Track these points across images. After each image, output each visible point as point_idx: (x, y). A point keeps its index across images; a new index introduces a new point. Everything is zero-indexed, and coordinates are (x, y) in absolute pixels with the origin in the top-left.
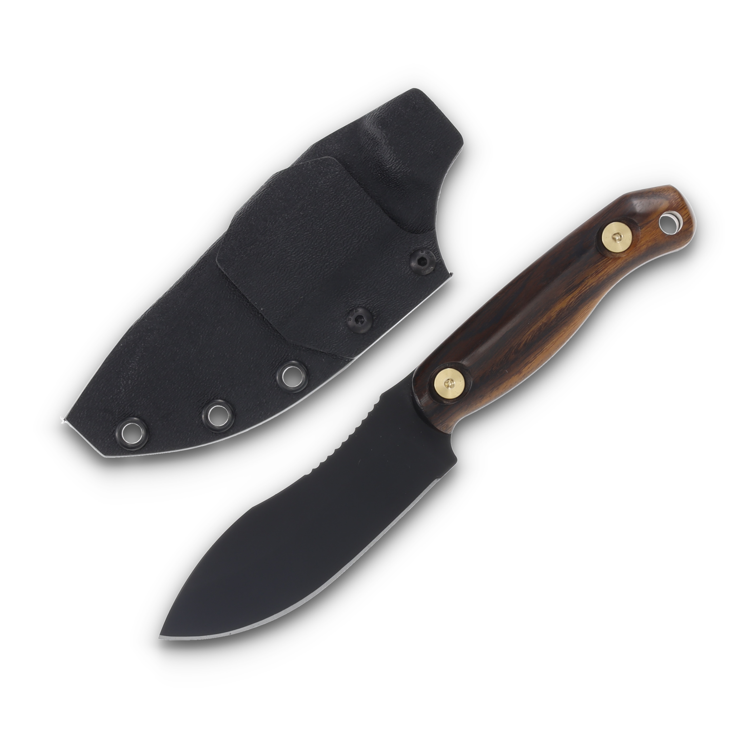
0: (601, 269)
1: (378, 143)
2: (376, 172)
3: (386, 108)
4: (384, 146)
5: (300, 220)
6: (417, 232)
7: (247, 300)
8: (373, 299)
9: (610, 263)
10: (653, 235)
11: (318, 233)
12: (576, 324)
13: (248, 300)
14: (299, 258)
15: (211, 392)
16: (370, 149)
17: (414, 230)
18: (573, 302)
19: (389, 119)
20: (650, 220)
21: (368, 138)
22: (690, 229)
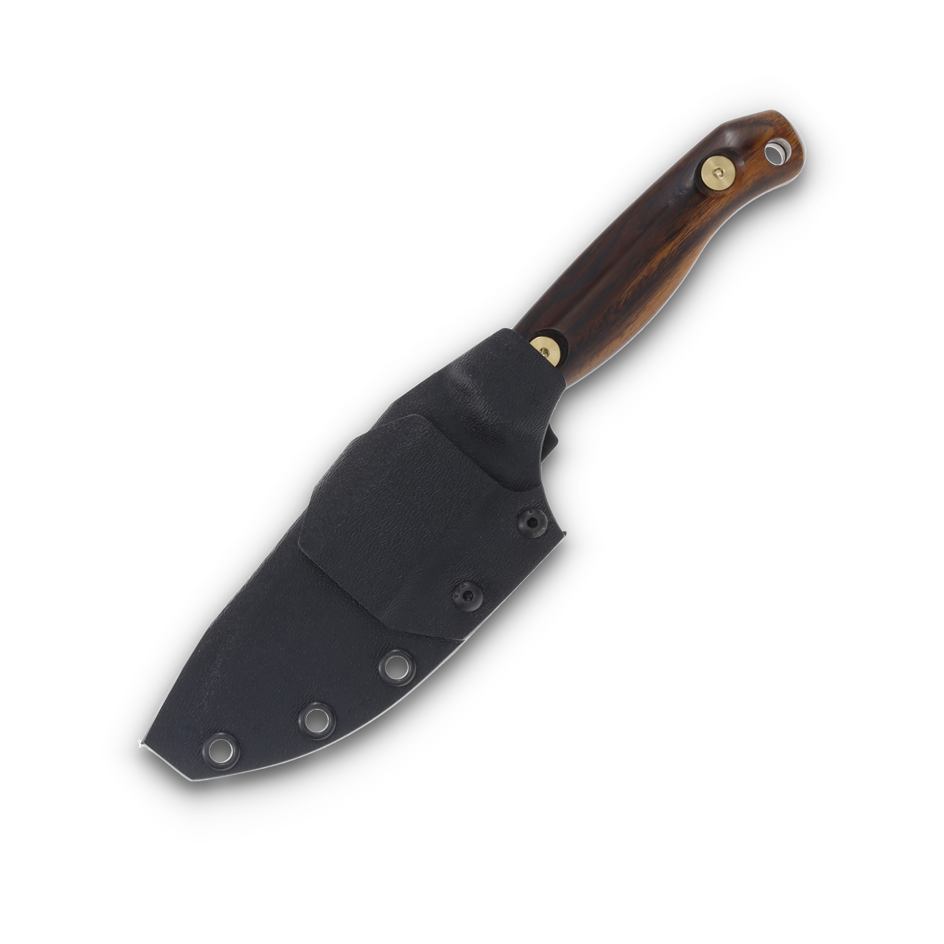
0: (703, 210)
1: (469, 394)
2: (470, 427)
3: (474, 353)
4: (477, 397)
5: (390, 490)
6: (521, 490)
7: (337, 586)
8: (480, 570)
9: (713, 203)
10: (759, 168)
11: (412, 502)
12: (680, 275)
13: (339, 586)
14: (394, 532)
15: (306, 695)
16: (461, 401)
17: (518, 488)
18: (675, 251)
19: (480, 366)
20: (755, 150)
21: (456, 389)
22: (800, 158)
